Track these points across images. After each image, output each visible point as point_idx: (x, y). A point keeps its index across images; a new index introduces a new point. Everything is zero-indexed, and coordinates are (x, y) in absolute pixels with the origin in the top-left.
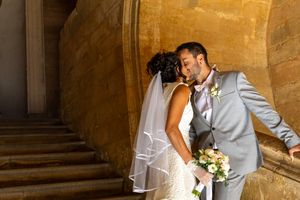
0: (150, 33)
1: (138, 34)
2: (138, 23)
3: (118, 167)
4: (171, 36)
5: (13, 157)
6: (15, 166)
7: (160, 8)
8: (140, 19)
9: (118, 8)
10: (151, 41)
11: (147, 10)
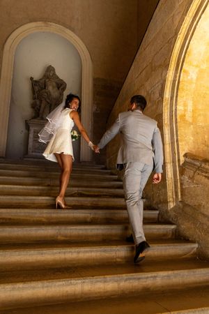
0: (185, 105)
1: (176, 105)
2: (177, 97)
3: (154, 202)
4: (200, 108)
5: (80, 189)
6: (81, 195)
7: (194, 86)
8: (179, 94)
9: (160, 87)
10: (185, 110)
11: (185, 87)
